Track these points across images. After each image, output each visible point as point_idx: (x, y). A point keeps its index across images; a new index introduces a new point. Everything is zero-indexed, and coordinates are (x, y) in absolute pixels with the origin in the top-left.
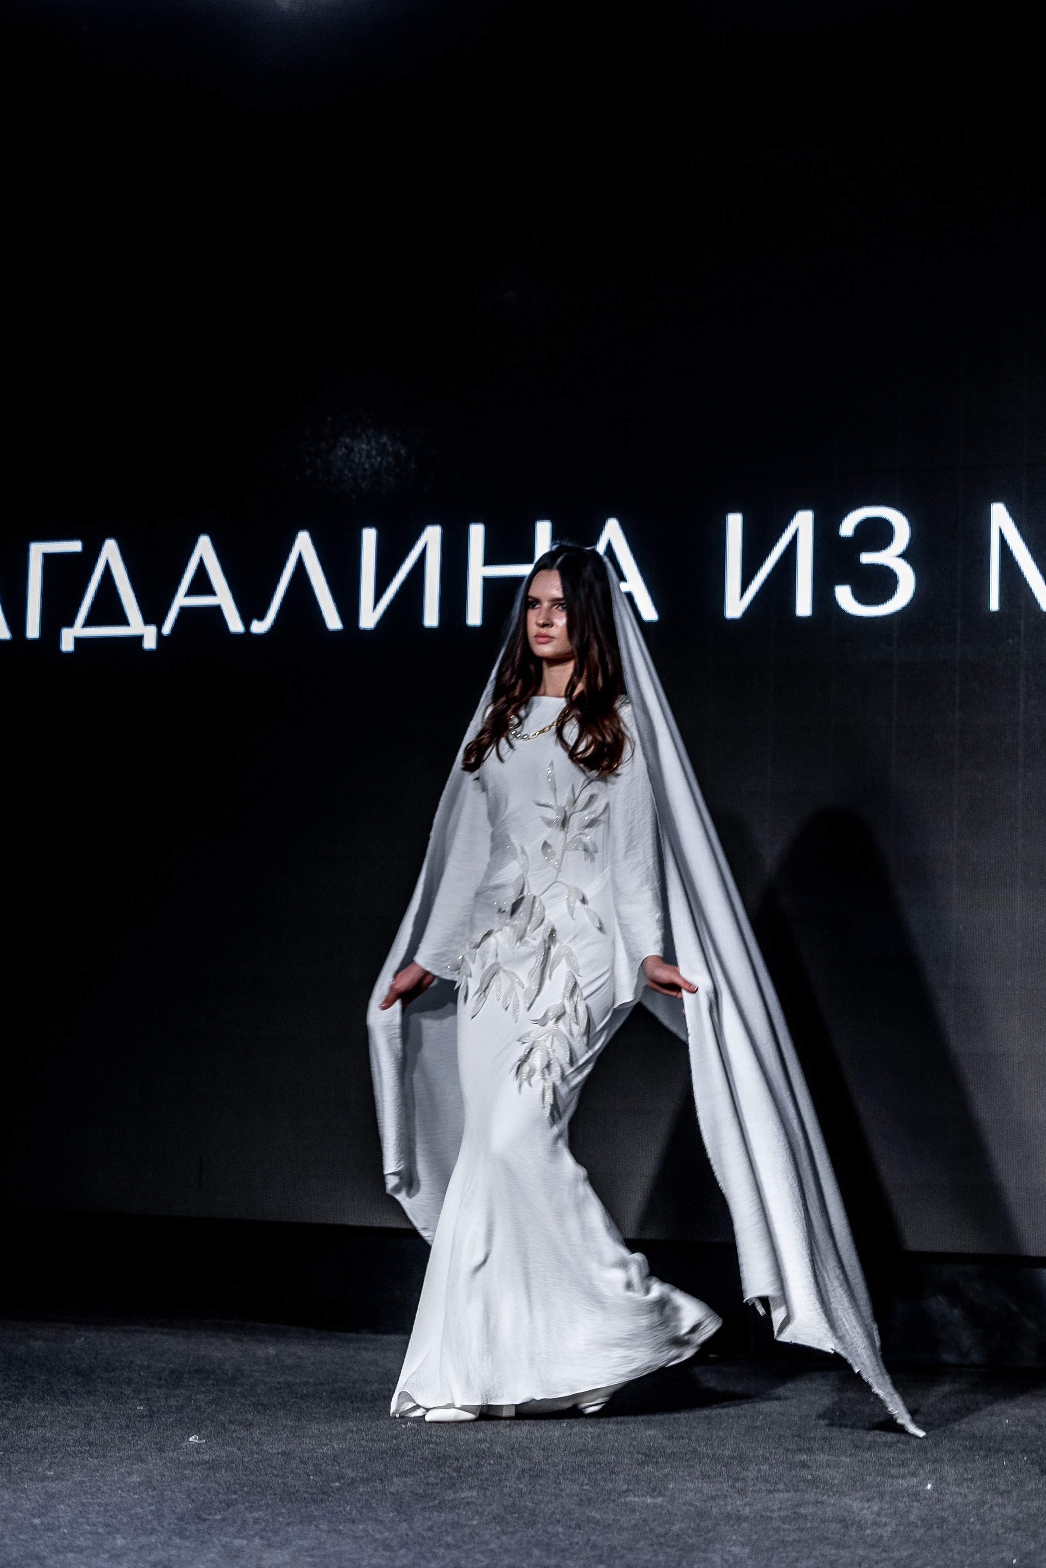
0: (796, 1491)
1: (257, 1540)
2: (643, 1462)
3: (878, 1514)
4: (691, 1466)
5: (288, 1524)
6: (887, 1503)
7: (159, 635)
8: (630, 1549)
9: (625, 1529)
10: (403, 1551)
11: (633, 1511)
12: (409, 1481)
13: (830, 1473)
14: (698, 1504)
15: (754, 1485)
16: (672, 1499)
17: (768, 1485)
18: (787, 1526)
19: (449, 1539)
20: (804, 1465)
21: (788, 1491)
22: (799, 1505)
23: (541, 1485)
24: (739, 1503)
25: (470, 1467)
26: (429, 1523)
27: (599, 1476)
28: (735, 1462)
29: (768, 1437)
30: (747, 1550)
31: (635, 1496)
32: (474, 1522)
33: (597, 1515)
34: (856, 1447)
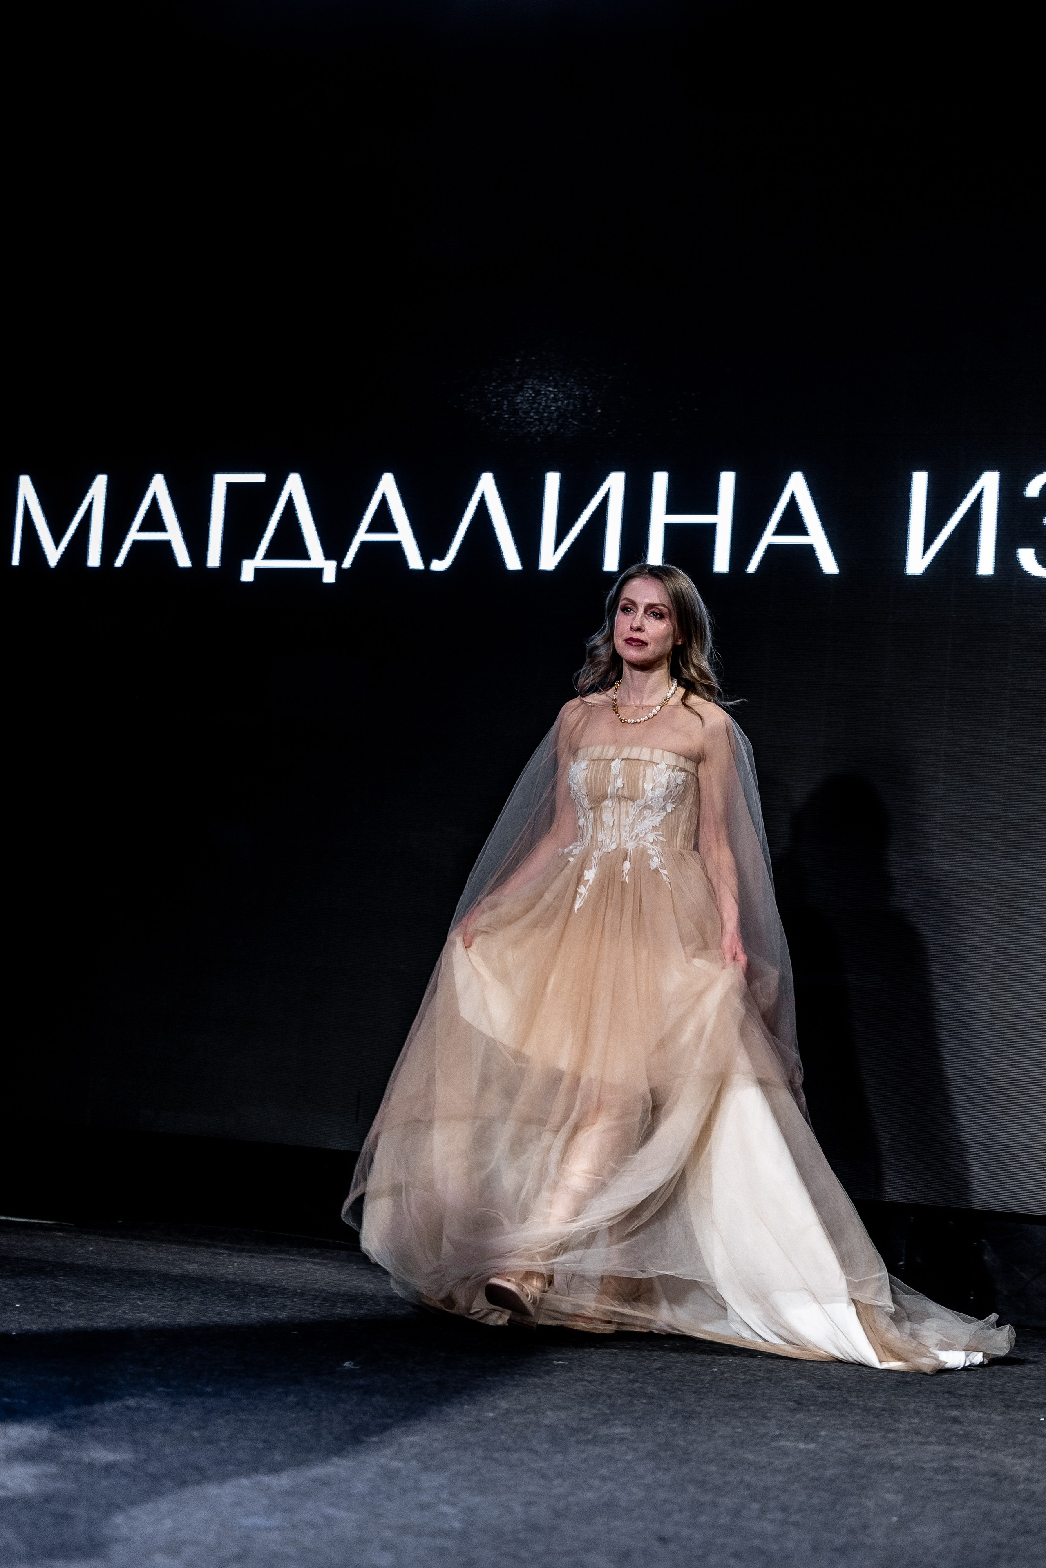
0: (948, 1444)
1: (414, 1463)
2: (794, 1410)
3: (1031, 1470)
4: (843, 1416)
5: (444, 1449)
6: (1039, 1460)
7: (339, 569)
8: (784, 1491)
9: (778, 1471)
10: (558, 1481)
11: (786, 1454)
12: (563, 1415)
13: (981, 1429)
14: (851, 1451)
15: (906, 1437)
16: (825, 1446)
17: (920, 1439)
18: (939, 1477)
19: (604, 1471)
20: (955, 1420)
21: (940, 1444)
22: (952, 1458)
23: (694, 1426)
24: (891, 1453)
25: (623, 1405)
26: (584, 1456)
27: (751, 1420)
28: (887, 1414)
29: (919, 1392)
30: (901, 1497)
31: (788, 1440)
32: (629, 1457)
33: (751, 1457)
34: (1008, 1406)
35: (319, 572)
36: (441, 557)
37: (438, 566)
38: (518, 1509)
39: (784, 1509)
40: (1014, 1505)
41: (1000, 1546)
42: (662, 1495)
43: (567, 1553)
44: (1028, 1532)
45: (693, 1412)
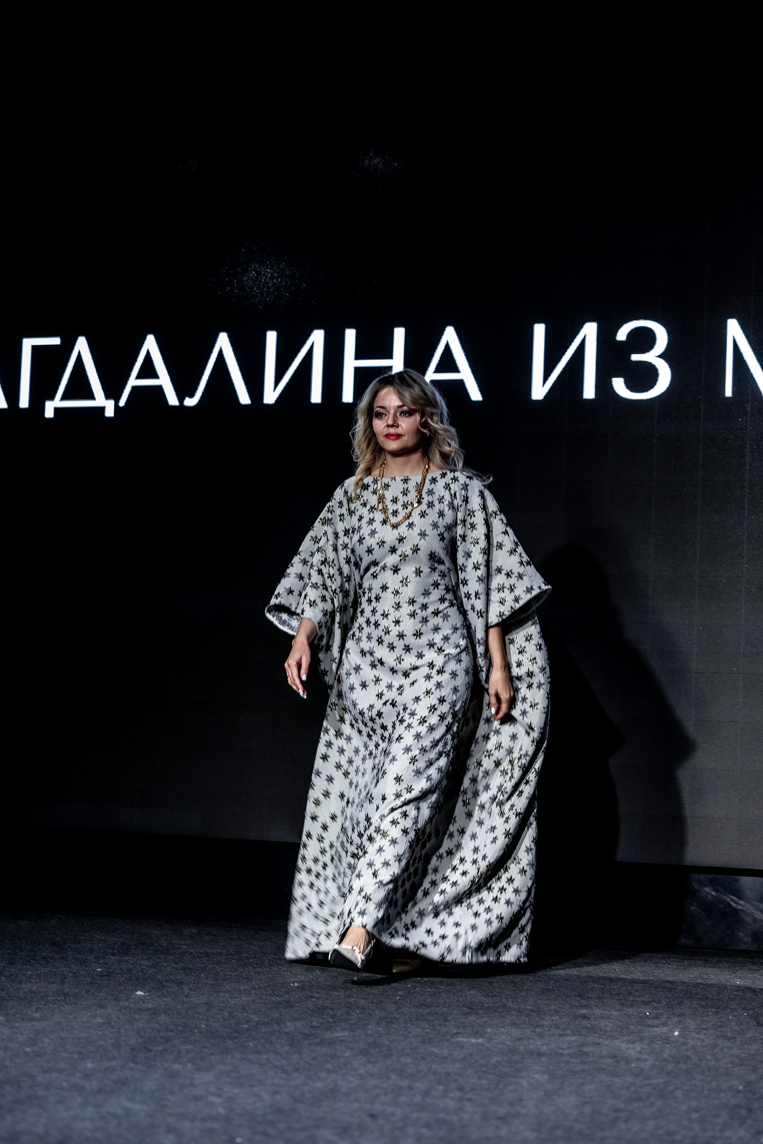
0: (580, 1035)
1: (189, 1065)
2: (467, 1013)
3: (640, 1053)
4: (502, 1016)
5: (212, 1054)
6: (646, 1044)
7: (116, 407)
8: (461, 1075)
9: (457, 1061)
10: (296, 1075)
11: (462, 1047)
12: (299, 1024)
13: (603, 1023)
14: (508, 1043)
15: (549, 1030)
16: (490, 1040)
17: (560, 1032)
18: (574, 1060)
19: (329, 1066)
20: (584, 1017)
21: (574, 1035)
22: (583, 1045)
23: (394, 1028)
24: (538, 1043)
25: (342, 1015)
26: (314, 1055)
27: (436, 1023)
28: (534, 1014)
29: (558, 996)
30: (546, 1077)
31: (463, 1037)
32: (347, 1054)
33: (436, 1051)
34: (622, 1005)
35: (102, 409)
36: (192, 396)
37: (190, 402)
38: (266, 1097)
39: (461, 1089)
40: (629, 1079)
41: (618, 1110)
42: (372, 1082)
43: (304, 1129)
44: (639, 1099)
45: (394, 1018)
